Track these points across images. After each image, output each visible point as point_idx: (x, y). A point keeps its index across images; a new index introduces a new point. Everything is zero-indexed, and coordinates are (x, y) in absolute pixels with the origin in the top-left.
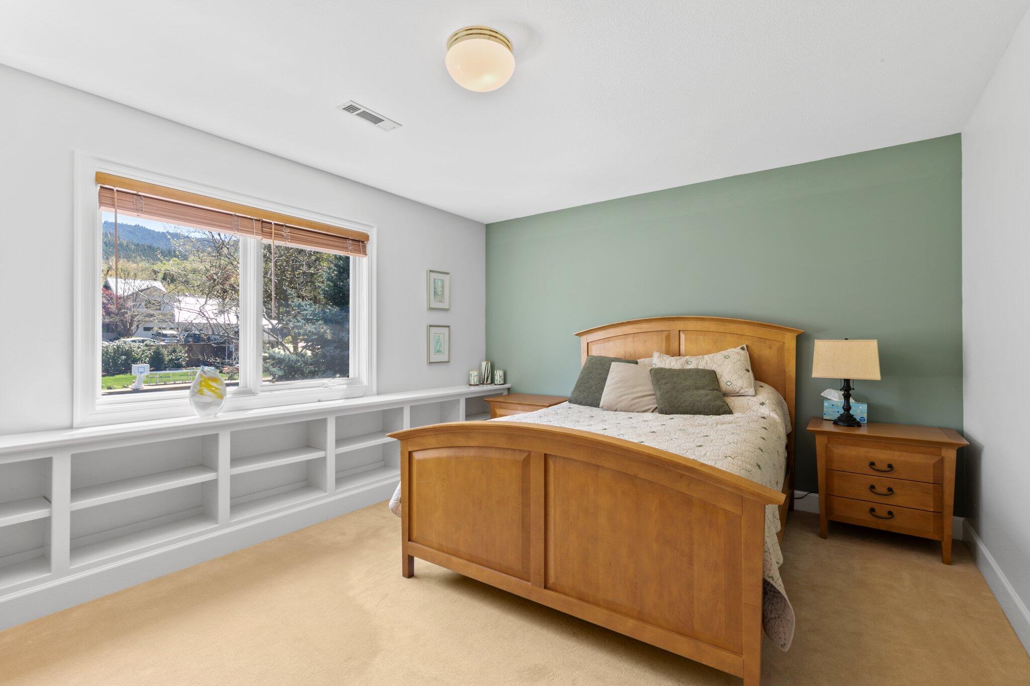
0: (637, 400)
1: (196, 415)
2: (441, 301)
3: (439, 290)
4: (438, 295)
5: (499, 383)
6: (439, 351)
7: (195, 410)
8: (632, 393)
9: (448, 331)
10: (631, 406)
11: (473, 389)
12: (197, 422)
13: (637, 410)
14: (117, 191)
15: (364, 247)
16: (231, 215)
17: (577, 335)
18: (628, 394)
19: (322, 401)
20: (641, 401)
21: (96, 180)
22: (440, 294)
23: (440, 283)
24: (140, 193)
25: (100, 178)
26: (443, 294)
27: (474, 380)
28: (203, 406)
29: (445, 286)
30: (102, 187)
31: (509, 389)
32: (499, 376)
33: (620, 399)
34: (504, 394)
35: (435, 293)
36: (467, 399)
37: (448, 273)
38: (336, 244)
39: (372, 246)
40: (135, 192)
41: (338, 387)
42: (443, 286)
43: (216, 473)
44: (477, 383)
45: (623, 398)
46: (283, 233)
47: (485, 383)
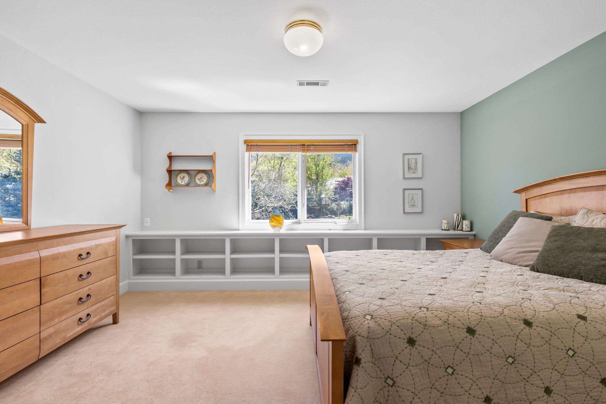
0: (523, 254)
1: (271, 230)
2: (415, 173)
3: (413, 166)
4: (412, 169)
5: (465, 230)
6: (413, 205)
7: (271, 228)
8: (522, 247)
9: (421, 192)
10: (515, 258)
11: (444, 232)
12: (272, 232)
13: (519, 264)
14: (250, 145)
15: (356, 148)
16: (289, 145)
17: (515, 192)
18: (516, 248)
19: (331, 230)
20: (526, 256)
21: (244, 143)
22: (413, 168)
23: (413, 161)
24: (257, 144)
25: (246, 142)
26: (416, 169)
27: (445, 226)
28: (274, 227)
29: (418, 163)
30: (247, 145)
31: (475, 235)
32: (465, 224)
33: (507, 251)
34: (470, 238)
35: (409, 168)
36: (427, 239)
37: (421, 154)
38: (339, 149)
39: (360, 147)
40: (256, 144)
41: (342, 223)
42: (416, 163)
43: (274, 255)
44: (447, 229)
45: (511, 250)
46: (311, 149)
47: (456, 229)
